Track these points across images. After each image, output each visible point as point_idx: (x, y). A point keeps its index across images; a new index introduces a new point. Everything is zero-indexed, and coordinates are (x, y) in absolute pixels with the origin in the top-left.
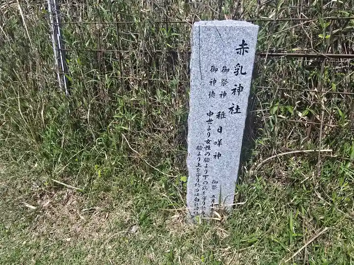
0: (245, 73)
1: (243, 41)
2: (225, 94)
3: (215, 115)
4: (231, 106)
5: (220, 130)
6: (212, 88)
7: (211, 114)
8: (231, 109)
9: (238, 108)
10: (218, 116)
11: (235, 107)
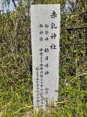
0: (56, 28)
1: (54, 12)
2: (47, 39)
3: (44, 50)
4: (51, 45)
5: (47, 58)
6: (41, 36)
7: (41, 50)
8: (51, 47)
9: (55, 46)
10: (45, 51)
11: (53, 45)
